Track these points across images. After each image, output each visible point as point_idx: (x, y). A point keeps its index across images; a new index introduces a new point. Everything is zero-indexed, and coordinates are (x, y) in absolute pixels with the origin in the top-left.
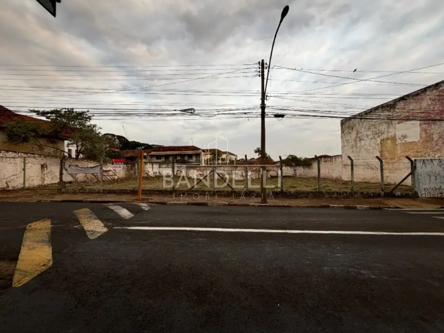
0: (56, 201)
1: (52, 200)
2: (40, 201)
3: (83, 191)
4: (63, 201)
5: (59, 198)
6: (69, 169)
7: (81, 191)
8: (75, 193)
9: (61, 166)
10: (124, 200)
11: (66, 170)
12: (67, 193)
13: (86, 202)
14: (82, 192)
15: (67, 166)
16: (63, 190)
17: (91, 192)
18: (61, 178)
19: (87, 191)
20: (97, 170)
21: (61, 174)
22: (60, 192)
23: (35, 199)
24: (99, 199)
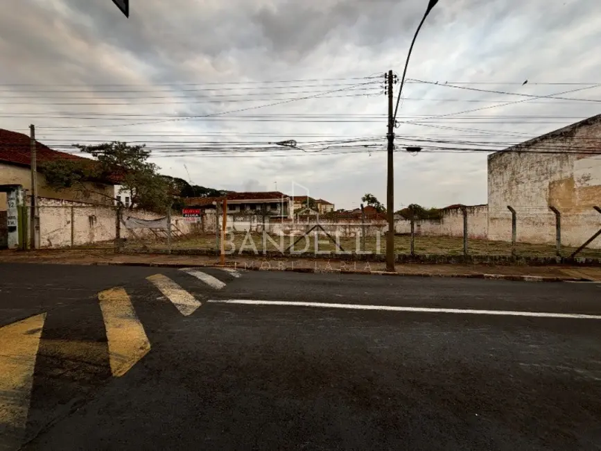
0: (116, 264)
1: (111, 262)
2: (96, 263)
3: (145, 251)
4: (124, 264)
5: (118, 260)
6: (127, 222)
7: (144, 251)
8: (136, 253)
9: (118, 218)
10: (202, 264)
11: (124, 223)
12: (126, 253)
13: (153, 266)
14: (146, 253)
15: (125, 219)
16: (121, 249)
17: (157, 253)
18: (118, 234)
19: (151, 251)
20: (164, 224)
21: (118, 228)
22: (117, 252)
23: (89, 260)
24: (170, 263)
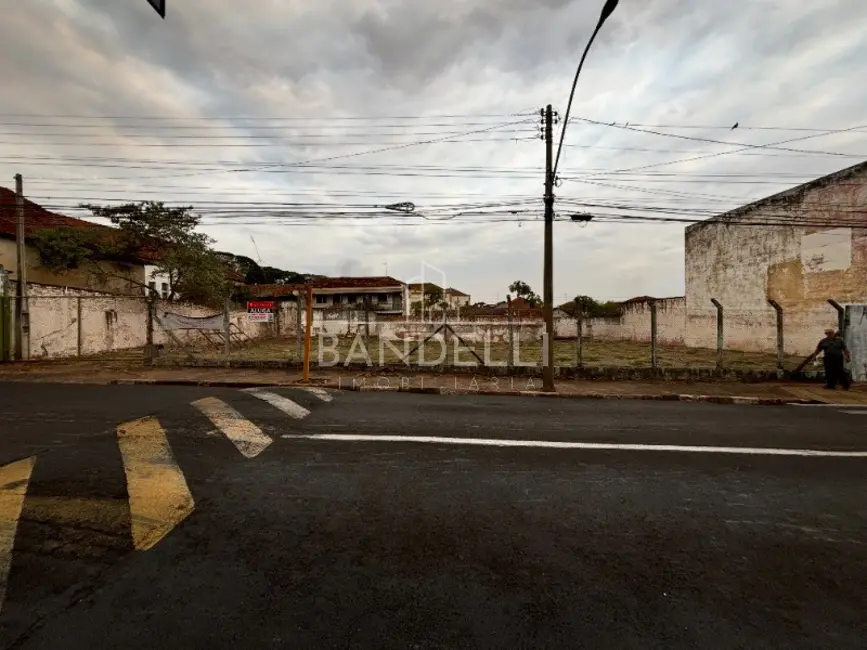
0: (147, 383)
1: (138, 380)
2: (116, 382)
3: (192, 364)
4: (158, 383)
5: (151, 377)
6: (164, 321)
7: (188, 364)
8: (177, 366)
9: (150, 315)
10: (275, 382)
11: (159, 322)
12: (161, 366)
13: (202, 385)
14: (191, 366)
15: (160, 316)
16: (154, 361)
17: (209, 366)
18: (150, 339)
19: (200, 364)
20: (219, 323)
21: (150, 329)
22: (148, 364)
23: (104, 377)
24: (229, 380)
